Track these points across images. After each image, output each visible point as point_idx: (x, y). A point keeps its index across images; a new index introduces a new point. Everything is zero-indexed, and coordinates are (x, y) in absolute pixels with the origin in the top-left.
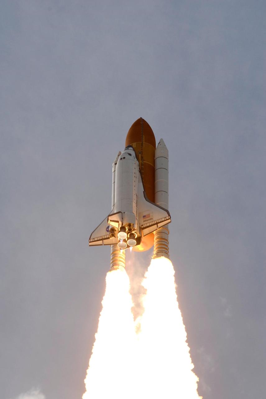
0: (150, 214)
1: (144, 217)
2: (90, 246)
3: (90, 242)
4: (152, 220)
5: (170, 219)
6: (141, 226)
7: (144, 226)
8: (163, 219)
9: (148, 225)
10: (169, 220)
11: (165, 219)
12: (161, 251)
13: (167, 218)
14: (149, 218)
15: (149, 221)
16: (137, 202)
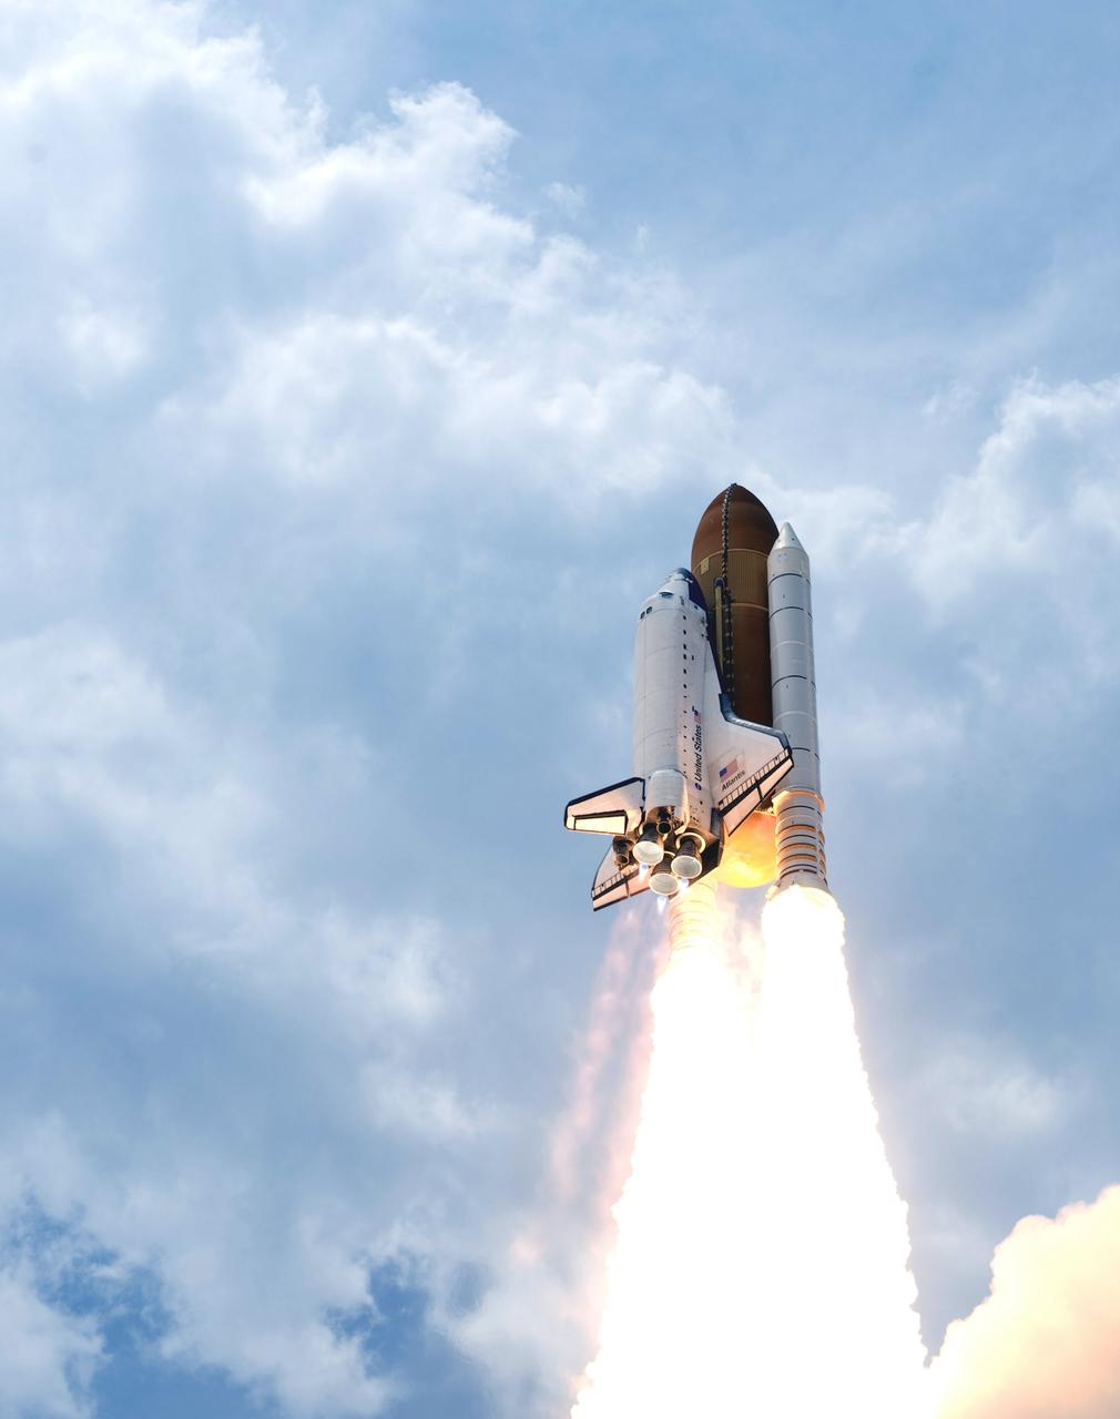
0: (738, 759)
1: (723, 773)
2: (596, 910)
3: (594, 899)
4: (743, 778)
5: (790, 757)
6: (717, 806)
7: (726, 805)
8: (772, 766)
9: (735, 796)
10: (789, 763)
11: (777, 762)
12: (791, 869)
13: (782, 758)
14: (735, 774)
15: (737, 783)
16: (698, 734)
